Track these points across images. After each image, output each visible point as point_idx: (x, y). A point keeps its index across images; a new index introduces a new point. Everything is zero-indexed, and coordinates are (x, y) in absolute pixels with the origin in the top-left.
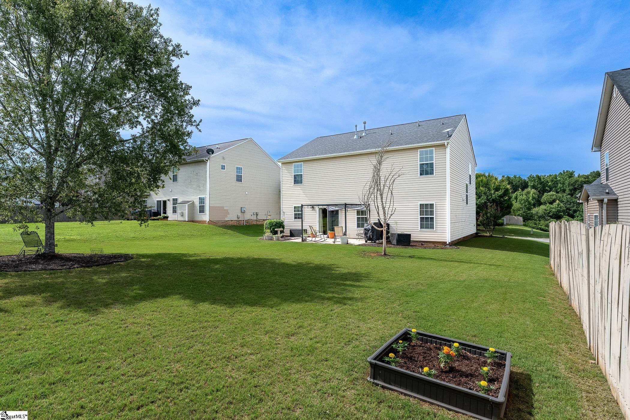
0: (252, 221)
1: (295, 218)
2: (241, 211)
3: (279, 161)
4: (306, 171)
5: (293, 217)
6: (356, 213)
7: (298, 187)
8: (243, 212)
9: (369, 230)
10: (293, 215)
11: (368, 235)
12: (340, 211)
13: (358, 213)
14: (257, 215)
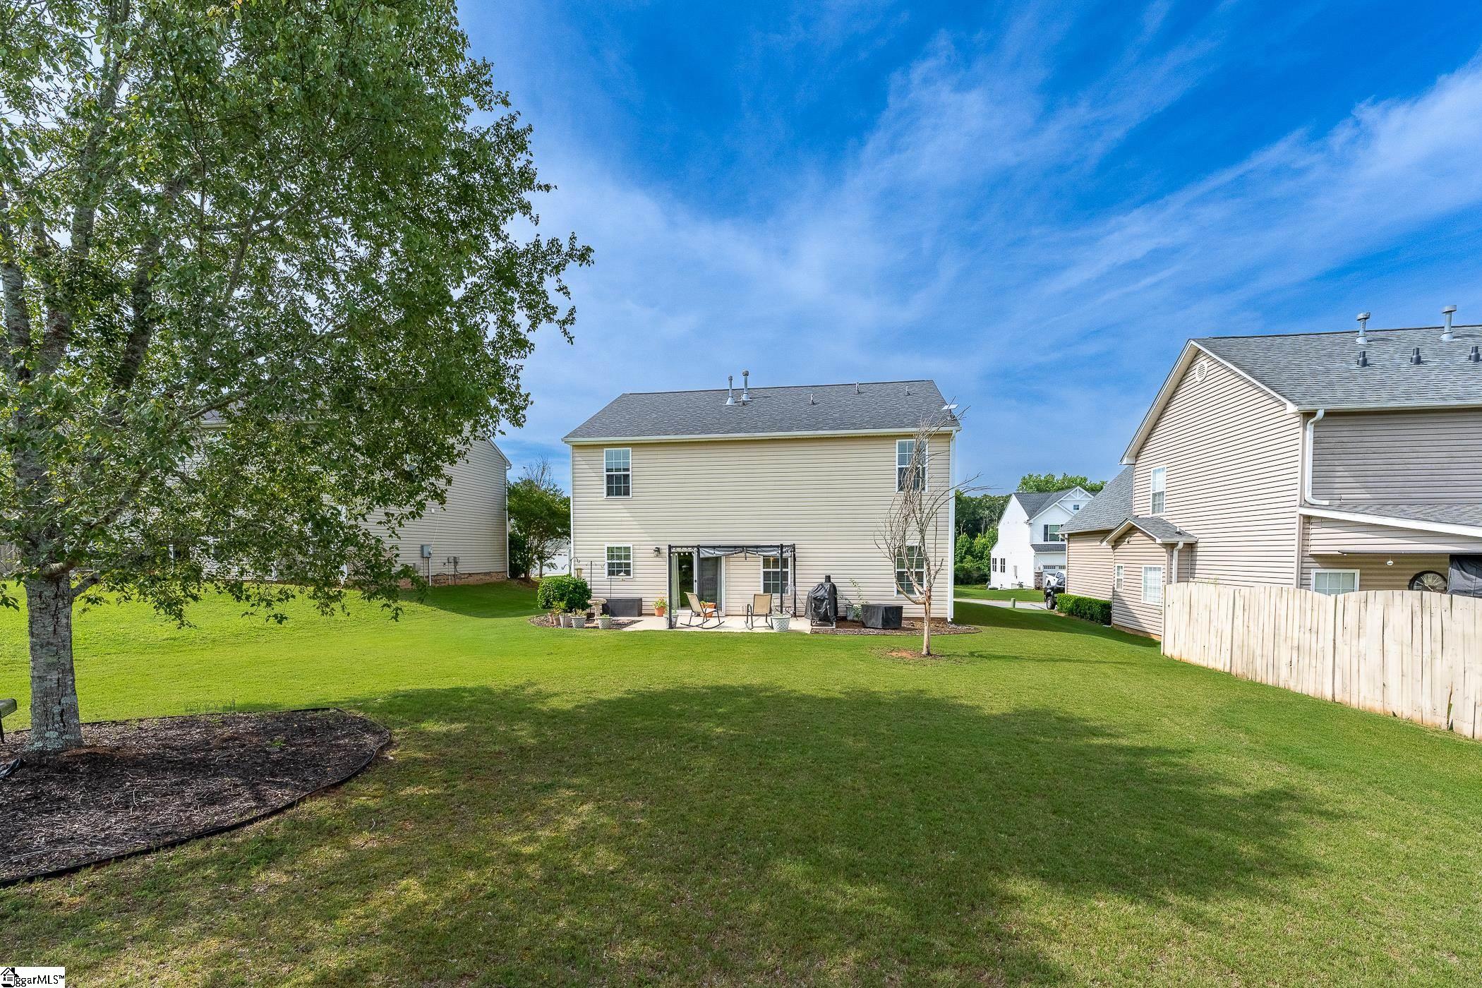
0: (445, 577)
1: (611, 573)
2: (422, 553)
3: (567, 440)
4: (641, 468)
5: (606, 571)
6: (762, 563)
7: (618, 503)
8: (425, 557)
9: (823, 601)
10: (606, 566)
11: (822, 610)
12: (723, 559)
13: (766, 562)
14: (456, 563)
